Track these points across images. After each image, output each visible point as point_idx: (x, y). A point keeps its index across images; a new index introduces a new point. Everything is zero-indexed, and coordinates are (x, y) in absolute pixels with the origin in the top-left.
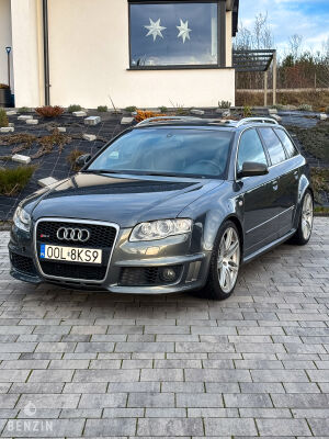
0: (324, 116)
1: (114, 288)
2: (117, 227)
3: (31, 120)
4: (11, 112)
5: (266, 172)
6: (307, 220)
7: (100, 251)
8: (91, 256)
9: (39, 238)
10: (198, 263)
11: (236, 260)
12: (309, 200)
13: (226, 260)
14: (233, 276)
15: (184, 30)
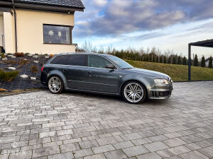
3: (13, 57)
15: (60, 34)
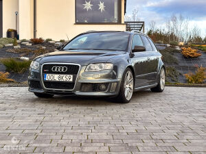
0: (168, 45)
1: (78, 93)
2: (80, 65)
3: (28, 44)
4: (18, 41)
5: (144, 50)
6: (162, 81)
7: (72, 76)
8: (67, 78)
9: (43, 72)
10: (116, 84)
11: (132, 86)
12: (163, 72)
13: (128, 86)
14: (131, 95)
15: (102, 6)
